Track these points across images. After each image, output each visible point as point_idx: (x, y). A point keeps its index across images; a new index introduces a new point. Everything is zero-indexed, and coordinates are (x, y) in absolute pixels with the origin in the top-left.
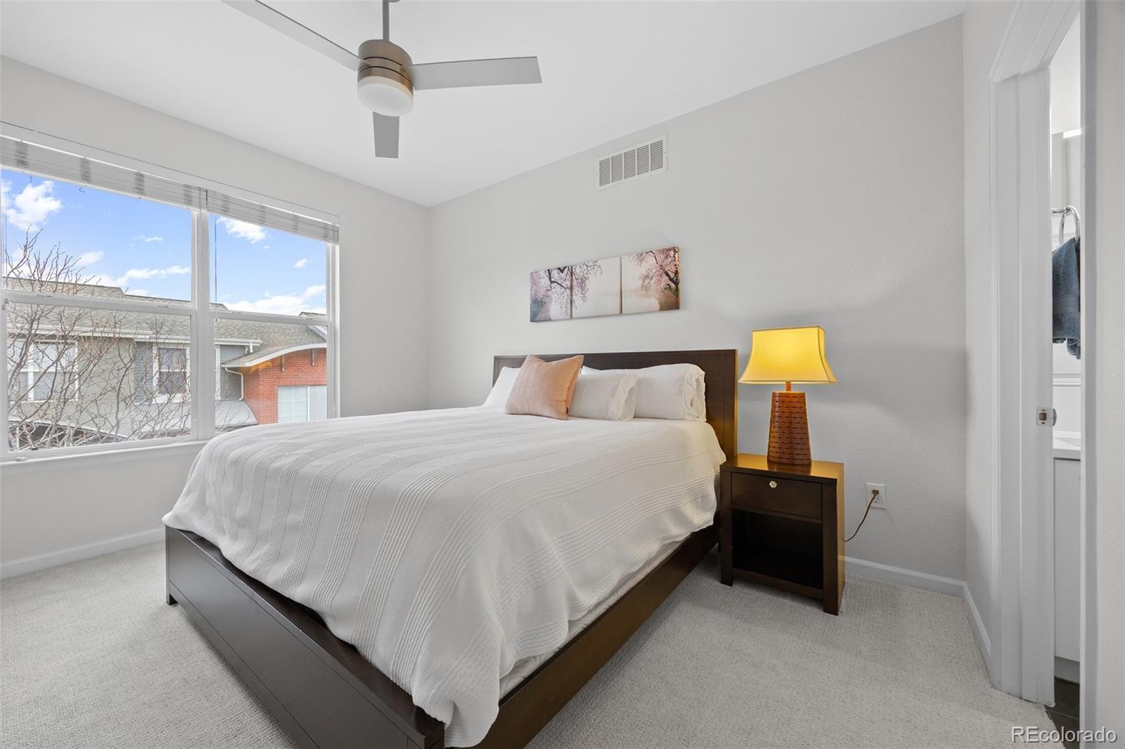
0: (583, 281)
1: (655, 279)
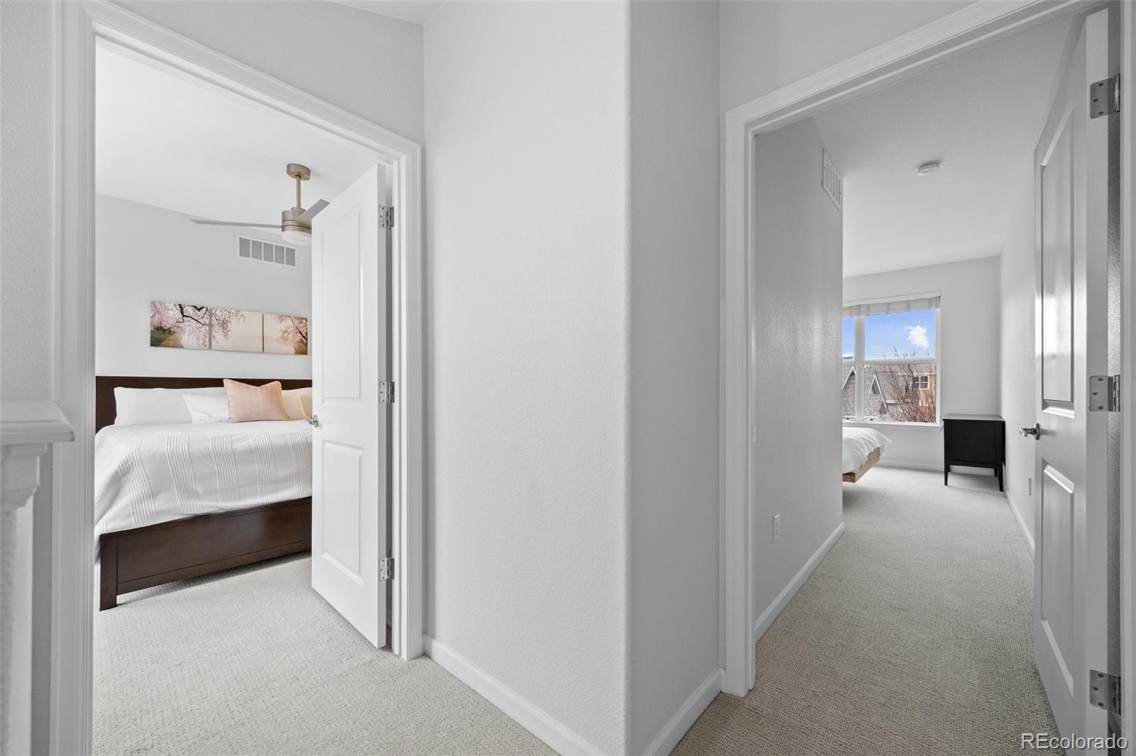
0: (224, 324)
1: (291, 334)
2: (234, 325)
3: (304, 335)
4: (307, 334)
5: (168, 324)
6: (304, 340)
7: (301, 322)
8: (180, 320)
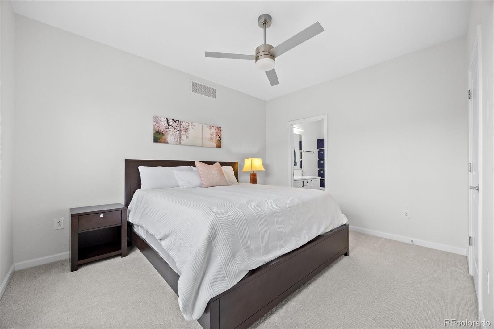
0: (186, 130)
1: (215, 136)
2: (190, 131)
3: (220, 137)
4: (221, 136)
5: (161, 129)
6: (220, 140)
7: (219, 130)
8: (167, 127)
